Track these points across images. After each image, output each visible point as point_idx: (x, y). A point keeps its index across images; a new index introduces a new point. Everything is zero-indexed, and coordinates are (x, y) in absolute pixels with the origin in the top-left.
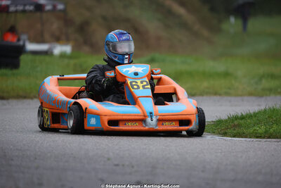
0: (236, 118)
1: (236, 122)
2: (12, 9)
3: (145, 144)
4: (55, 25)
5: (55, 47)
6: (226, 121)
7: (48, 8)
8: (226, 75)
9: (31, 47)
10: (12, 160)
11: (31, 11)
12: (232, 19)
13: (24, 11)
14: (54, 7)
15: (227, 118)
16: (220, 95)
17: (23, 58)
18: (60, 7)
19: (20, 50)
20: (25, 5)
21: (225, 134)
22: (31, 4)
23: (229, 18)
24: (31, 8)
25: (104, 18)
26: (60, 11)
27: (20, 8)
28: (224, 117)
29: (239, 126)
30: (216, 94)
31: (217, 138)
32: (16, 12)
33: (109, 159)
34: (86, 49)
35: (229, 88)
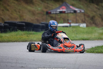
2: (66, 12)
5: (80, 25)
7: (78, 12)
13: (70, 13)
14: (81, 11)
18: (83, 11)
20: (70, 11)
22: (72, 11)
24: (73, 12)
25: (100, 15)
26: (83, 13)
32: (68, 13)
34: (94, 25)
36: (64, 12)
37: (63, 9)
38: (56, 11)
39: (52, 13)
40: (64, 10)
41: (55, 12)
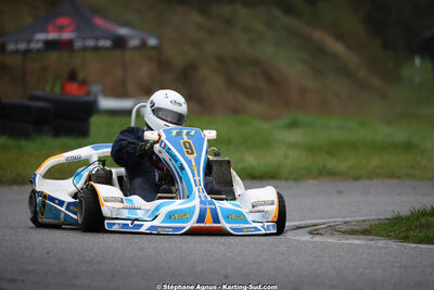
0: (423, 213)
1: (423, 220)
2: (78, 44)
3: (283, 254)
4: (145, 70)
6: (408, 218)
7: (134, 42)
8: (408, 147)
9: (106, 103)
10: (77, 277)
11: (107, 49)
12: (418, 61)
13: (96, 49)
14: (144, 44)
15: (409, 213)
16: (399, 178)
17: (95, 120)
18: (152, 42)
19: (90, 108)
20: (97, 39)
21: (406, 239)
22: (107, 38)
23: (413, 59)
24: (107, 43)
25: (220, 59)
26: (153, 48)
27: (91, 43)
28: (405, 211)
29: (428, 226)
30: (391, 176)
31: (394, 245)
32: (85, 49)
33: (226, 277)
35: (413, 168)
36: (67, 45)
37: (61, 29)
38: (29, 42)
39: (11, 47)
40: (66, 36)
41: (22, 46)
